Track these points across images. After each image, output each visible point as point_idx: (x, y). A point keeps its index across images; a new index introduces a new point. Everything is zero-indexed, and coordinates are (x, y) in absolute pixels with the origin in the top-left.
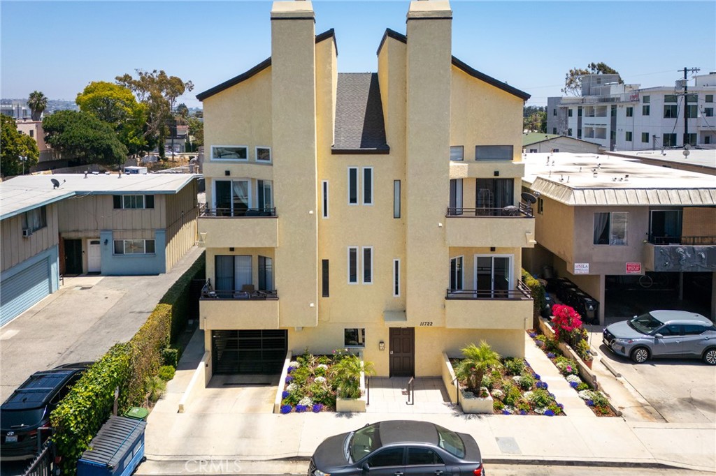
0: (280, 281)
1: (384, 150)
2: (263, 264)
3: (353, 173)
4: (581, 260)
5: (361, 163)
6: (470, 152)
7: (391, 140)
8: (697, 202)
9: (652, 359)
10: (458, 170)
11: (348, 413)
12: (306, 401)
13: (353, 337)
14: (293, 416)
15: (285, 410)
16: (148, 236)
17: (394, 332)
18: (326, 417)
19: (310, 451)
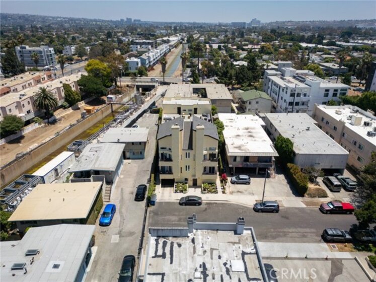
0: (173, 171)
1: (192, 149)
2: (170, 167)
3: (186, 153)
4: (231, 164)
5: (188, 152)
6: (208, 149)
7: (193, 147)
8: (252, 155)
9: (237, 184)
10: (205, 152)
11: (185, 193)
12: (178, 191)
13: (186, 179)
14: (177, 194)
15: (175, 192)
16: (140, 151)
17: (193, 179)
18: (182, 194)
19: (180, 199)
